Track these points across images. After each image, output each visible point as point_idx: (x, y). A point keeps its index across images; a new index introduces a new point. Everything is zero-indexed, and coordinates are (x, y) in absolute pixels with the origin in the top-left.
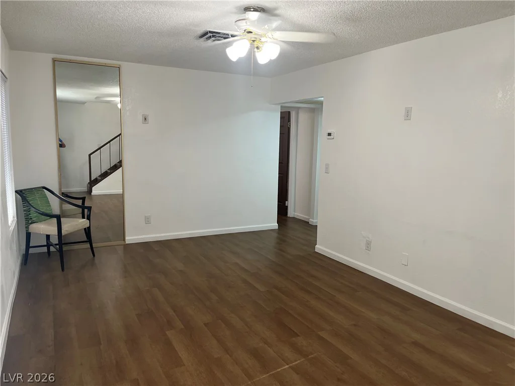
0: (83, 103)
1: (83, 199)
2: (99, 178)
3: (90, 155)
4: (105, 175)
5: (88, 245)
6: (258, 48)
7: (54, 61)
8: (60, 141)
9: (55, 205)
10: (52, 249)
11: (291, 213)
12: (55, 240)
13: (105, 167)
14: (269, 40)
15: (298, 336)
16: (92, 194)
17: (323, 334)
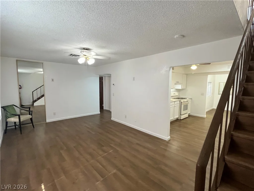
0: (30, 74)
1: (30, 108)
2: (37, 100)
3: (33, 92)
4: (39, 99)
5: (31, 124)
6: (88, 60)
7: (17, 61)
8: (20, 86)
9: (18, 111)
10: (17, 127)
11: (104, 108)
12: (18, 124)
13: (39, 96)
14: (91, 58)
15: (104, 146)
16: (34, 105)
17: (112, 145)
